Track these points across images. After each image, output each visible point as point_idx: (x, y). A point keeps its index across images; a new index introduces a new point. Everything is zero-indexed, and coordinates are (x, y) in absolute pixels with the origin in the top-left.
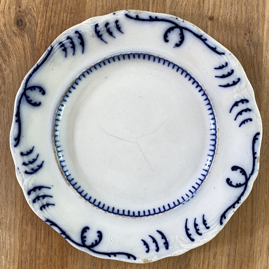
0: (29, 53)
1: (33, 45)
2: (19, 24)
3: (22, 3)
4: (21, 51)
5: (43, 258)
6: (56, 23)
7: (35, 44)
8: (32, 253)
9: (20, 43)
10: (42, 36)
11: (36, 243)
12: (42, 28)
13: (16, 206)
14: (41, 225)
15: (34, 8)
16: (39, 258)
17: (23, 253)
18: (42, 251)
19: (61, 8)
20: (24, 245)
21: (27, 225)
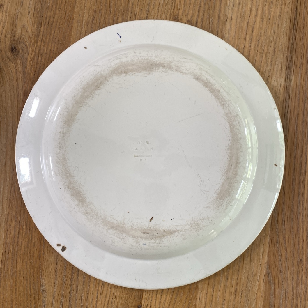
0: (20, 76)
1: (25, 70)
2: (13, 51)
3: (17, 33)
4: (14, 74)
5: (24, 250)
6: (45, 52)
7: (26, 68)
8: (14, 245)
9: (13, 67)
10: (33, 62)
11: (18, 236)
12: (32, 55)
13: (4, 205)
14: (24, 222)
15: (27, 38)
16: (21, 250)
17: (7, 245)
18: (23, 244)
19: (50, 39)
20: (8, 238)
21: (12, 221)
